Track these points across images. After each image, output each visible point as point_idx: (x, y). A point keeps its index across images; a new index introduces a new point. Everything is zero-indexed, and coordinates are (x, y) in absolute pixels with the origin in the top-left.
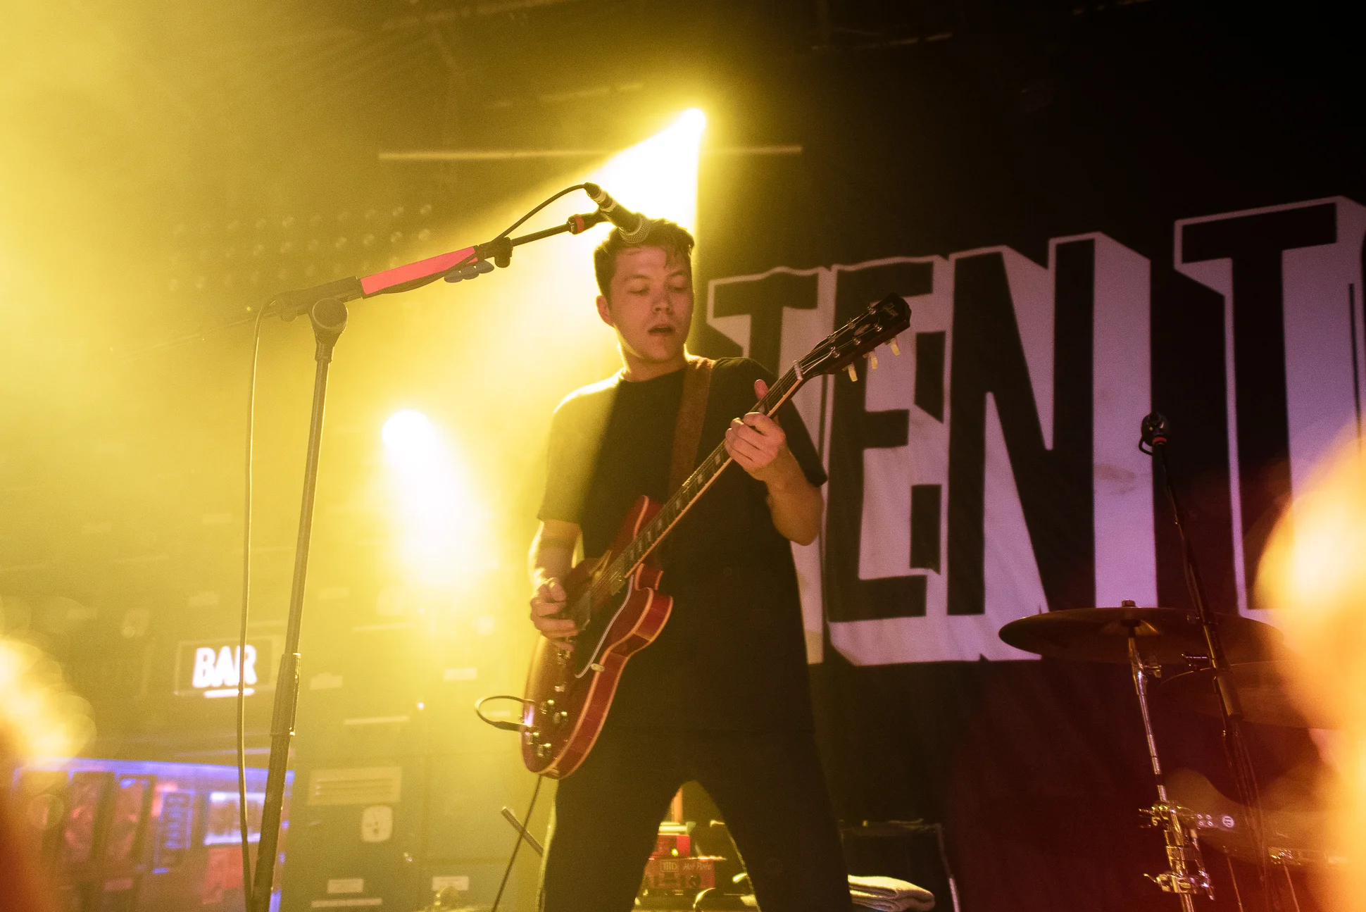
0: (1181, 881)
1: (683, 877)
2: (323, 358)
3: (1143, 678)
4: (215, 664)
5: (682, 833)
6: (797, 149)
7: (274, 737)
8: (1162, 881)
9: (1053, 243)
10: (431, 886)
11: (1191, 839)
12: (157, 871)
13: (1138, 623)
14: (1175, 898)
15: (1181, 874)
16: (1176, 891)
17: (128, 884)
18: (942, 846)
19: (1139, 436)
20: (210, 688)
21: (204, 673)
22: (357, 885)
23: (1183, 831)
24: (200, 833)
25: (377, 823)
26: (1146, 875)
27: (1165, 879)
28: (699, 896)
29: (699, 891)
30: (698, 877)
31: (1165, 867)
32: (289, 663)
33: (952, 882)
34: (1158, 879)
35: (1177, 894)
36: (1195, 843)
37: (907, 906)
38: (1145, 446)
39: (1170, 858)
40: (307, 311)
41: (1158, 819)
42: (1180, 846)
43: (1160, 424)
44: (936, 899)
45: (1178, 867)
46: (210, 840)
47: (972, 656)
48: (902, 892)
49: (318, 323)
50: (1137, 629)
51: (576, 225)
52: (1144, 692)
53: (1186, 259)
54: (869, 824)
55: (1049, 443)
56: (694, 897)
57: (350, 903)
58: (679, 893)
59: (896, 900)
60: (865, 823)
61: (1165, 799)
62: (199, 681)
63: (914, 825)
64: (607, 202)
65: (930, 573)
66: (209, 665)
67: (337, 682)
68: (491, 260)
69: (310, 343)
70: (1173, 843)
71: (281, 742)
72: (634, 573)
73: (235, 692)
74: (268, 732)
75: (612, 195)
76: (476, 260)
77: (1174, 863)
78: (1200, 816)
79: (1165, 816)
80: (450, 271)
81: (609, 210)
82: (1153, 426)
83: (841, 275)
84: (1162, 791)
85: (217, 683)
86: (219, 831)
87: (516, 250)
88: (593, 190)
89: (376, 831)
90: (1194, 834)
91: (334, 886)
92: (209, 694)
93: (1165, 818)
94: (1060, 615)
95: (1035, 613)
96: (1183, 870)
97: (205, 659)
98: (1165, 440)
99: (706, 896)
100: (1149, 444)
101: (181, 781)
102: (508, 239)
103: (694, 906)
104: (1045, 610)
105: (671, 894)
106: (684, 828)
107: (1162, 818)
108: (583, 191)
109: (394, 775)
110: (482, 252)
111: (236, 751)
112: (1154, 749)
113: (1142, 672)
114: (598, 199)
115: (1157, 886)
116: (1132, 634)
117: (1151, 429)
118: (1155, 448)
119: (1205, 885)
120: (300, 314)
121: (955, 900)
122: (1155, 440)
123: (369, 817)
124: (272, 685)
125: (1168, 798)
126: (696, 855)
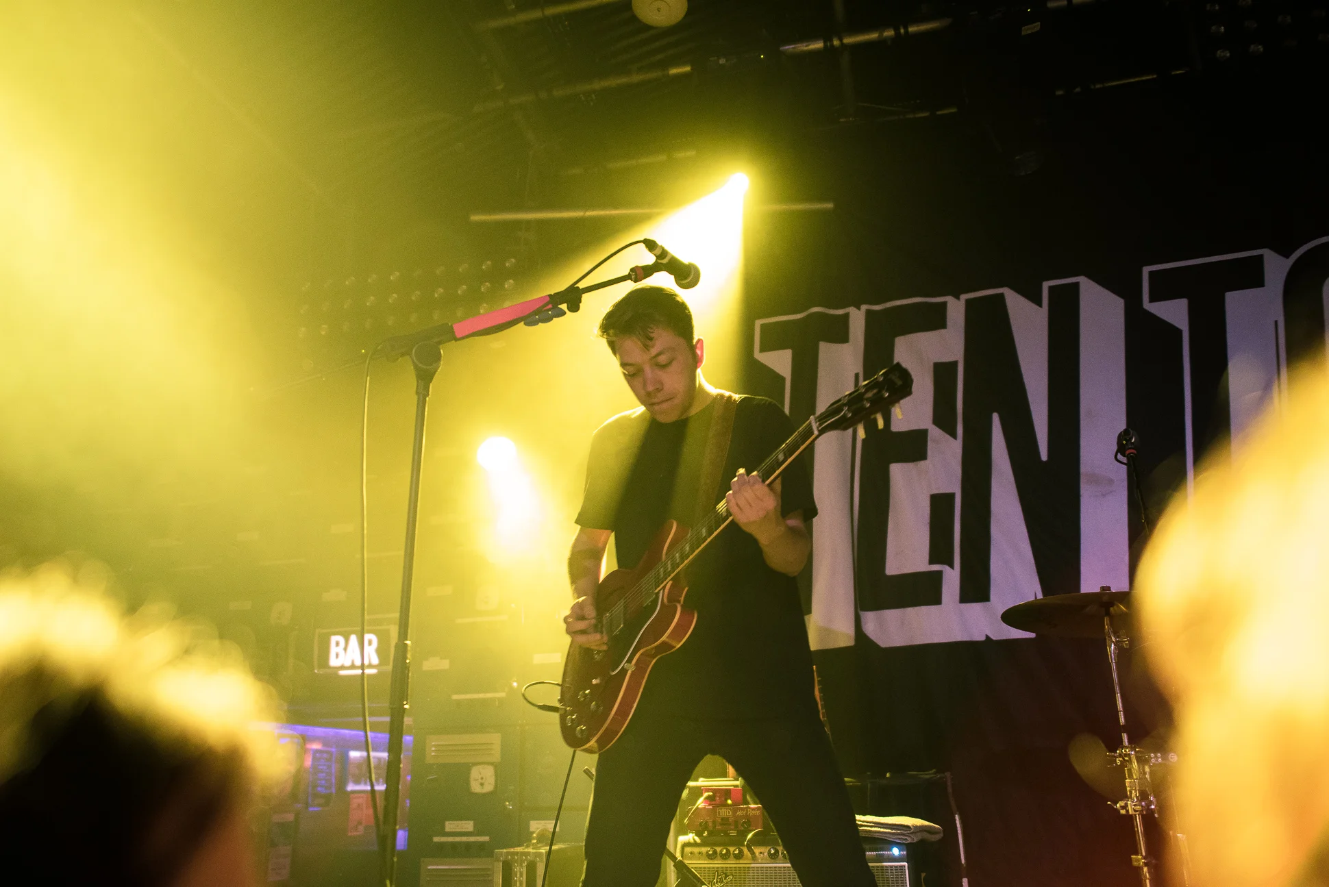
0: (1134, 805)
1: (736, 822)
2: (423, 394)
3: (1115, 648)
4: (345, 649)
5: (737, 786)
6: (830, 205)
7: (392, 709)
8: (1121, 806)
9: (1046, 285)
10: (529, 828)
11: (1145, 773)
12: (311, 809)
13: (1112, 604)
14: (1130, 818)
15: (1136, 800)
16: (1130, 813)
17: (290, 817)
18: (950, 790)
19: (1115, 448)
20: (343, 667)
21: (337, 656)
22: (469, 826)
23: (1139, 768)
24: (342, 783)
25: (482, 778)
26: (1109, 803)
27: (1123, 804)
28: (750, 836)
29: (751, 831)
30: (749, 821)
31: (1125, 796)
32: (402, 650)
33: (957, 817)
34: (1118, 805)
35: (1132, 815)
36: (1148, 776)
37: (920, 838)
38: (1120, 457)
39: (1128, 789)
40: (408, 353)
41: (1121, 759)
42: (1137, 779)
43: (1131, 439)
44: (944, 831)
45: (1133, 795)
46: (351, 787)
47: (980, 637)
48: (916, 827)
49: (418, 363)
50: (1111, 609)
51: (636, 274)
52: (1115, 660)
53: (1153, 299)
54: (891, 775)
55: (1044, 456)
56: (746, 836)
57: (464, 839)
58: (733, 833)
59: (911, 833)
60: (888, 775)
61: (1127, 744)
62: (334, 662)
63: (928, 775)
64: (663, 254)
65: (945, 569)
66: (340, 649)
67: (445, 664)
68: (564, 307)
69: (411, 381)
70: (1131, 776)
71: (397, 714)
72: (664, 588)
73: (359, 672)
74: (387, 704)
75: (666, 248)
76: (550, 306)
77: (1131, 793)
78: (1152, 755)
79: (1126, 757)
80: (529, 316)
81: (665, 261)
82: (1125, 440)
83: (869, 313)
84: (1125, 737)
85: (348, 664)
86: (357, 782)
87: (585, 297)
88: (650, 245)
89: (482, 784)
90: (1147, 769)
91: (450, 826)
92: (342, 673)
93: (1126, 758)
94: (1052, 599)
95: (1032, 599)
96: (1137, 797)
97: (337, 644)
98: (1135, 452)
99: (754, 835)
100: (1124, 455)
101: (325, 741)
102: (578, 287)
103: (746, 843)
104: (1040, 596)
105: (727, 834)
106: (737, 783)
107: (1123, 759)
108: (642, 246)
109: (495, 740)
110: (556, 299)
111: (361, 719)
112: (1121, 705)
113: (1115, 645)
114: (654, 252)
115: (1117, 811)
116: (1108, 613)
117: (1124, 442)
118: (1128, 459)
119: (1153, 807)
120: (403, 355)
121: (959, 832)
122: (1127, 452)
123: (475, 773)
124: (389, 668)
125: (1129, 742)
126: (748, 803)
